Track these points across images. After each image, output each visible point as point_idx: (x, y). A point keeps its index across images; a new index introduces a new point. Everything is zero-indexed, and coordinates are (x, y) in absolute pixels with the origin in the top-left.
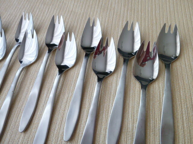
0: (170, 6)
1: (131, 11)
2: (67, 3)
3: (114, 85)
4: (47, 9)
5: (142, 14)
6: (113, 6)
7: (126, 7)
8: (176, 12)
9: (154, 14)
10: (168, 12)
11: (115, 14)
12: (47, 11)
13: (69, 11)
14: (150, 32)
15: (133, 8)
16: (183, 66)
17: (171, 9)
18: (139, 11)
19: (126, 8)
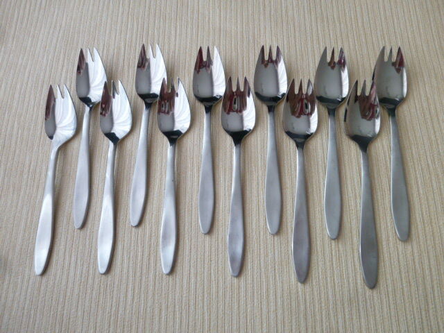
0: (384, 7)
1: (323, 21)
2: (207, 13)
3: (320, 151)
4: (173, 29)
5: (342, 26)
6: (290, 13)
7: (312, 13)
8: (395, 17)
9: (360, 24)
10: (383, 19)
11: (297, 29)
12: (173, 32)
13: (214, 30)
14: (359, 60)
15: (325, 15)
16: (413, 110)
17: (387, 12)
18: (336, 20)
19: (313, 16)
